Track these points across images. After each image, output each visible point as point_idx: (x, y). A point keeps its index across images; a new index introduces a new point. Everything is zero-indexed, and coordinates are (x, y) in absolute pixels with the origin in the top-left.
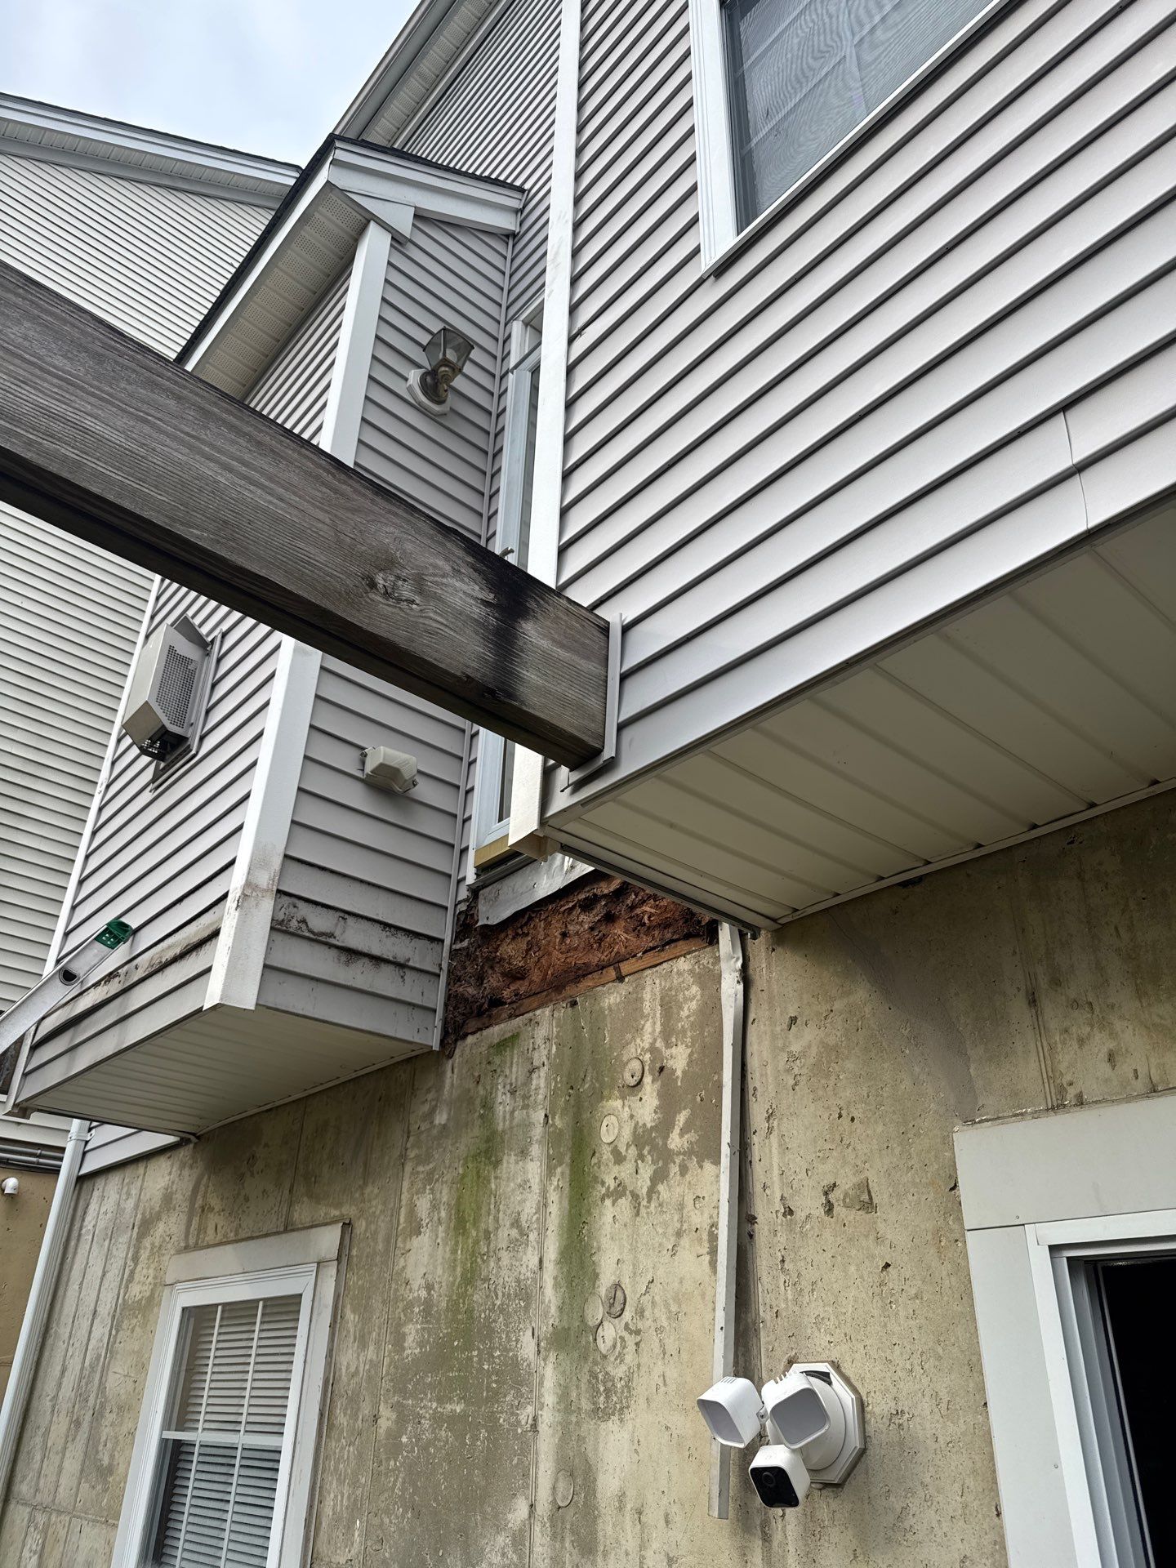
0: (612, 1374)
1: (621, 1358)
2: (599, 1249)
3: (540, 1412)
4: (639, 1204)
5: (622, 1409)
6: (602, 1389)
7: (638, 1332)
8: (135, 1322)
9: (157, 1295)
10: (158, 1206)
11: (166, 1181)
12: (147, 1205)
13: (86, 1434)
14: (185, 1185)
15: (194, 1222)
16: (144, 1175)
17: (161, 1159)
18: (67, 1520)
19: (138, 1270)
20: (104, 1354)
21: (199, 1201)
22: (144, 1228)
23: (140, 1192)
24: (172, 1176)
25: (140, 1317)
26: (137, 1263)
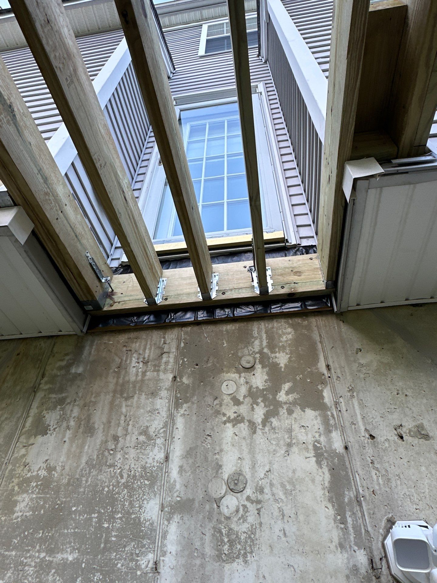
0: (235, 529)
2: (221, 450)
3: (162, 558)
4: (256, 427)
5: (245, 553)
6: (226, 540)
7: (258, 502)
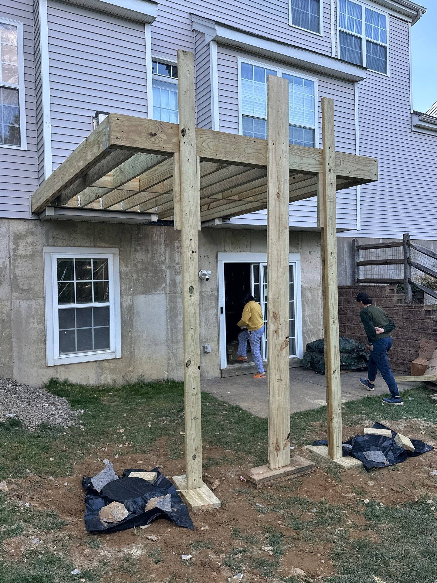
1: (179, 269)
2: (175, 257)
8: (26, 259)
9: (36, 254)
10: (25, 233)
11: (27, 227)
12: (16, 232)
13: (9, 284)
14: (40, 230)
15: (50, 240)
16: (9, 223)
17: (19, 221)
18: (9, 301)
19: (20, 248)
20: (8, 266)
21: (50, 235)
22: (18, 238)
23: (9, 228)
24: (30, 227)
25: (28, 259)
26: (18, 246)
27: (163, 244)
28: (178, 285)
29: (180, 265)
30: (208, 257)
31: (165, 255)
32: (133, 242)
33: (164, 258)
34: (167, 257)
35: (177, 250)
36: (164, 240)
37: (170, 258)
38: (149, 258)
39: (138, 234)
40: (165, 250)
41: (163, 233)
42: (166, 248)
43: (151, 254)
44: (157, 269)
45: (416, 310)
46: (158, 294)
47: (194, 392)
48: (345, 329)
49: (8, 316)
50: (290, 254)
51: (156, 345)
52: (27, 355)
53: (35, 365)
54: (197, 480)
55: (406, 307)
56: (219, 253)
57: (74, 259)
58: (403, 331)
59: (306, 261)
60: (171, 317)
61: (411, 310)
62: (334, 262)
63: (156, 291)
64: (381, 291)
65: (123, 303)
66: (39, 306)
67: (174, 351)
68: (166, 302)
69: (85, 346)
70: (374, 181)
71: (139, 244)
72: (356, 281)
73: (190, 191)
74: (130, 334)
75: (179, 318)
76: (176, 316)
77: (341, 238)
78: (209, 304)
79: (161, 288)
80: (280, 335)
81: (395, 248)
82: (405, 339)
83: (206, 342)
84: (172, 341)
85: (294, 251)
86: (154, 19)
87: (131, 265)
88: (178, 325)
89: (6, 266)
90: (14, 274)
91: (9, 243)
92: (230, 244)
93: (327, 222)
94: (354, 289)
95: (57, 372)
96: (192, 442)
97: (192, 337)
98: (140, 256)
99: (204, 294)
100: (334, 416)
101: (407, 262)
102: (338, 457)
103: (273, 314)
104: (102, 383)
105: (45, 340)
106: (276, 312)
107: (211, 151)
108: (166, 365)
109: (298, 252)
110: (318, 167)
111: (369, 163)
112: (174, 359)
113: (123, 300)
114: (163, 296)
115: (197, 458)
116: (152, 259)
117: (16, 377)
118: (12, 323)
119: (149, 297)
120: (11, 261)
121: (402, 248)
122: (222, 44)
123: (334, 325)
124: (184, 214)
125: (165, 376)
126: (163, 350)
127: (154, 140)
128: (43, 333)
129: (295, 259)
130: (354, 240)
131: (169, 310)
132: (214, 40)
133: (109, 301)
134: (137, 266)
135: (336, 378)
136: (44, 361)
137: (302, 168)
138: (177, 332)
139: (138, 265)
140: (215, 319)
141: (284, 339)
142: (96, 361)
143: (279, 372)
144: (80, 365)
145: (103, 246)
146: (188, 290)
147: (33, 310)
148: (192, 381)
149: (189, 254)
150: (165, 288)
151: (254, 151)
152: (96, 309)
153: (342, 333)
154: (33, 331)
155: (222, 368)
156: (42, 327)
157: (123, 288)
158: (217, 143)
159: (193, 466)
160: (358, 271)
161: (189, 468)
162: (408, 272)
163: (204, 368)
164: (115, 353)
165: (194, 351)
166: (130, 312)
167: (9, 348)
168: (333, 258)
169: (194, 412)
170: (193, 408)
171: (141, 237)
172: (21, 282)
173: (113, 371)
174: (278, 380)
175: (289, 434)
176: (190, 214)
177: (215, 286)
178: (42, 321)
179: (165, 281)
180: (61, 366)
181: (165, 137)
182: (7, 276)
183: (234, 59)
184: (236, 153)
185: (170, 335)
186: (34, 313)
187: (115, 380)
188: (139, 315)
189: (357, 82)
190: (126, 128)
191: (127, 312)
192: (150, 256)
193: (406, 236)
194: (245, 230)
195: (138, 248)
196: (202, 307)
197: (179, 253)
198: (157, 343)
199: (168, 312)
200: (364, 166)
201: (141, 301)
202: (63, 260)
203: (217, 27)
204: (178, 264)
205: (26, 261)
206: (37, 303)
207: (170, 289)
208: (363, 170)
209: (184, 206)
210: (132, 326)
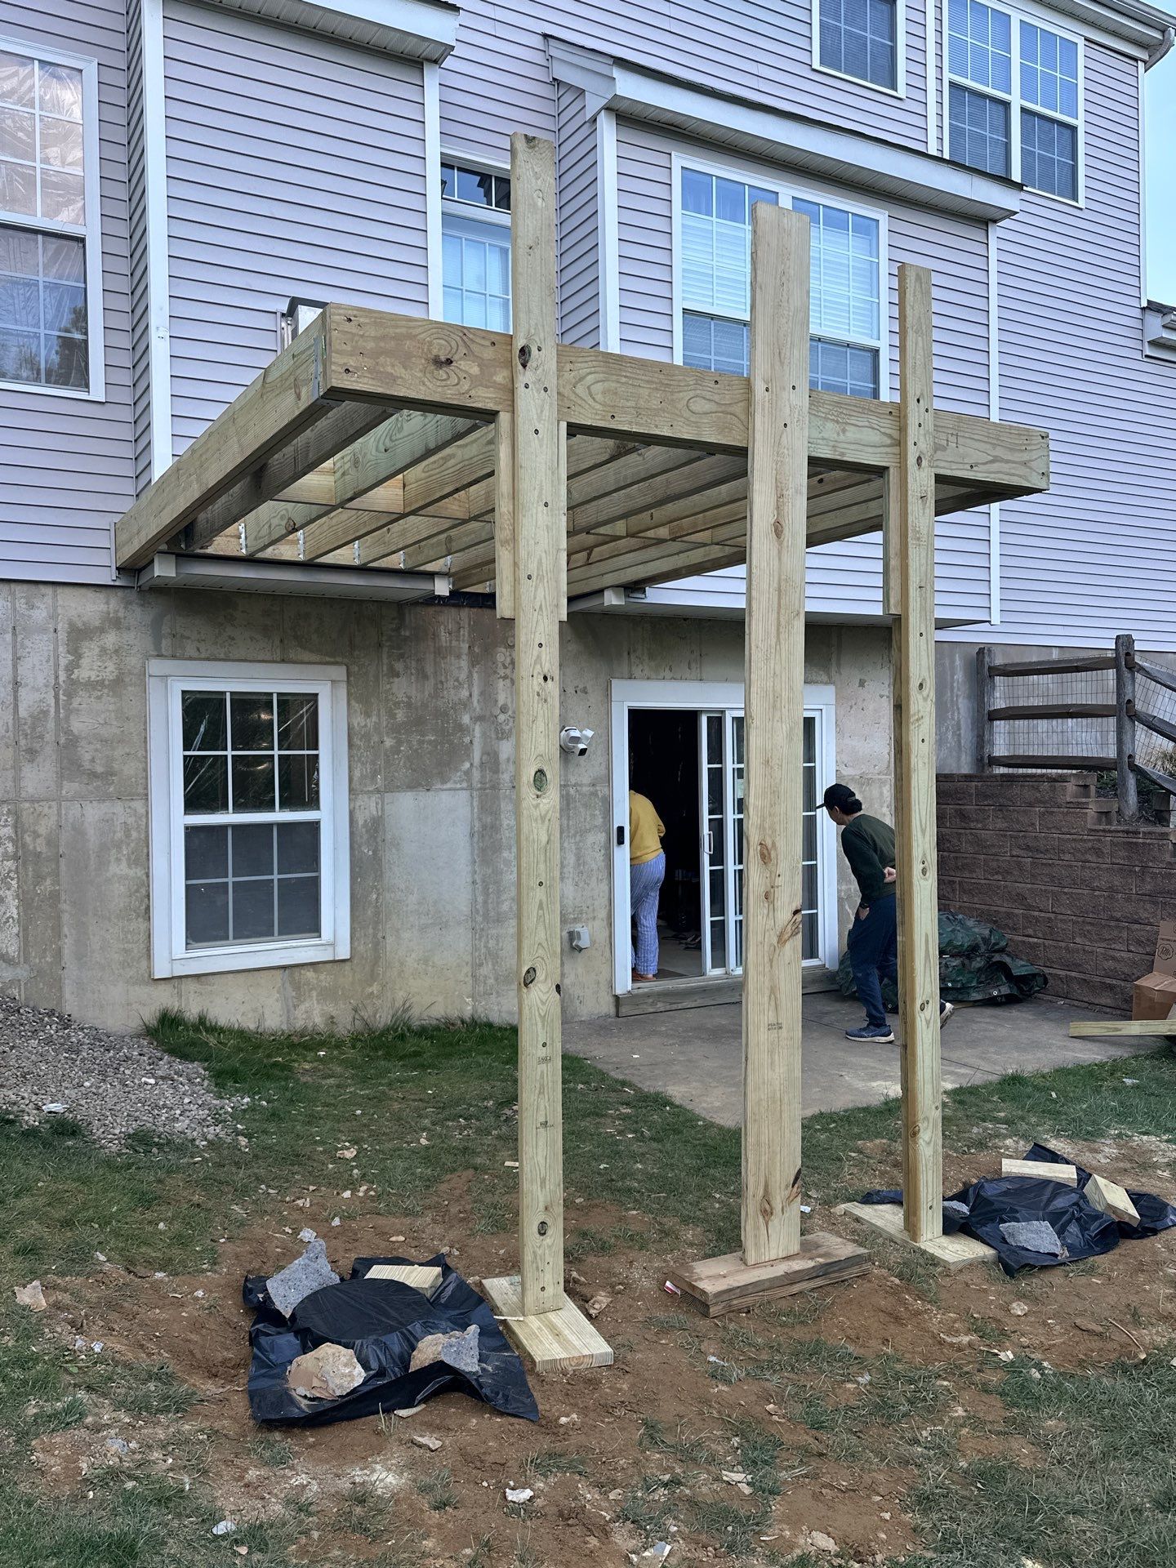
0: (504, 728)
1: (507, 724)
2: (496, 692)
5: (508, 737)
6: (500, 732)
7: (514, 718)
8: (99, 693)
9: (127, 680)
10: (97, 623)
11: (103, 607)
12: (75, 619)
13: (54, 757)
14: (138, 616)
15: (164, 642)
16: (55, 596)
17: (83, 591)
18: (53, 803)
19: (84, 662)
20: (52, 710)
21: (165, 630)
22: (79, 635)
23: (55, 608)
24: (111, 606)
25: (106, 691)
26: (79, 657)
27: (464, 657)
28: (503, 766)
29: (510, 713)
30: (586, 693)
31: (471, 685)
32: (385, 649)
33: (467, 694)
34: (476, 692)
35: (502, 672)
36: (467, 646)
37: (482, 694)
38: (427, 693)
39: (398, 629)
40: (470, 675)
41: (467, 626)
42: (473, 666)
43: (432, 681)
44: (448, 723)
45: (1148, 841)
46: (450, 789)
47: (542, 1052)
48: (954, 890)
49: (52, 842)
50: (808, 686)
51: (444, 926)
52: (101, 948)
53: (121, 975)
54: (550, 1290)
55: (1120, 835)
56: (614, 682)
57: (228, 695)
58: (1111, 898)
59: (851, 707)
60: (483, 851)
61: (1136, 843)
62: (928, 709)
63: (444, 782)
64: (1054, 789)
65: (357, 811)
66: (133, 819)
67: (492, 943)
68: (472, 810)
69: (253, 927)
70: (1040, 491)
71: (402, 656)
72: (985, 761)
73: (540, 515)
74: (374, 896)
75: (506, 854)
76: (497, 848)
77: (946, 645)
78: (585, 819)
79: (458, 774)
80: (778, 904)
81: (1094, 672)
82: (1118, 920)
83: (575, 920)
84: (486, 917)
85: (819, 679)
86: (448, 50)
87: (379, 710)
88: (502, 873)
89: (48, 711)
90: (68, 732)
91: (56, 649)
92: (646, 658)
93: (911, 600)
94: (980, 784)
95: (180, 995)
96: (536, 1188)
97: (541, 907)
98: (402, 688)
99: (572, 791)
100: (922, 1125)
101: (1126, 713)
102: (930, 1236)
103: (759, 848)
104: (299, 1024)
105: (148, 908)
106: (769, 842)
107: (598, 406)
108: (469, 980)
109: (830, 682)
110: (887, 453)
111: (1025, 442)
112: (490, 963)
113: (358, 804)
114: (464, 795)
115: (549, 1232)
116: (436, 694)
117: (70, 1006)
118: (63, 861)
119: (425, 798)
120: (61, 697)
121: (1111, 673)
122: (630, 117)
123: (927, 880)
124: (523, 576)
125: (468, 1011)
126: (459, 941)
127: (445, 377)
128: (143, 891)
129: (821, 701)
130: (983, 651)
131: (478, 831)
132: (608, 109)
133: (318, 808)
134: (396, 714)
135: (928, 1023)
136: (144, 963)
137: (843, 454)
138: (499, 893)
139: (397, 711)
140: (602, 858)
141: (789, 915)
142: (284, 968)
143: (773, 1003)
144: (241, 977)
145: (306, 659)
146: (532, 779)
147: (118, 829)
148: (540, 1024)
149: (535, 682)
150: (468, 773)
151: (714, 407)
152: (284, 827)
153: (947, 902)
154: (117, 885)
155: (619, 992)
156: (140, 873)
157: (357, 773)
158: (614, 385)
159: (540, 1252)
160: (991, 733)
161: (528, 1257)
162: (1127, 738)
163: (571, 991)
164: (333, 945)
165: (545, 945)
166: (375, 838)
167: (53, 929)
168: (925, 699)
169: (542, 1107)
170: (541, 1096)
171: (406, 639)
172: (86, 754)
173: (327, 994)
174: (771, 1027)
175: (799, 1172)
176: (540, 578)
177: (604, 772)
178: (142, 857)
179: (469, 755)
180: (190, 979)
181: (475, 370)
182: (49, 737)
183: (662, 160)
184: (664, 411)
185: (480, 899)
186: (119, 835)
187: (332, 1017)
188: (398, 844)
189: (995, 221)
190: (371, 345)
191: (365, 837)
192: (429, 686)
193: (1125, 643)
194: (685, 619)
195: (399, 666)
196: (568, 825)
197: (508, 681)
198: (447, 921)
199: (475, 840)
200: (1011, 449)
201: (405, 807)
202: (198, 696)
203: (617, 73)
204: (504, 710)
205: (99, 698)
206: (128, 810)
207: (482, 777)
208: (1008, 462)
209: (523, 553)
210: (379, 876)
